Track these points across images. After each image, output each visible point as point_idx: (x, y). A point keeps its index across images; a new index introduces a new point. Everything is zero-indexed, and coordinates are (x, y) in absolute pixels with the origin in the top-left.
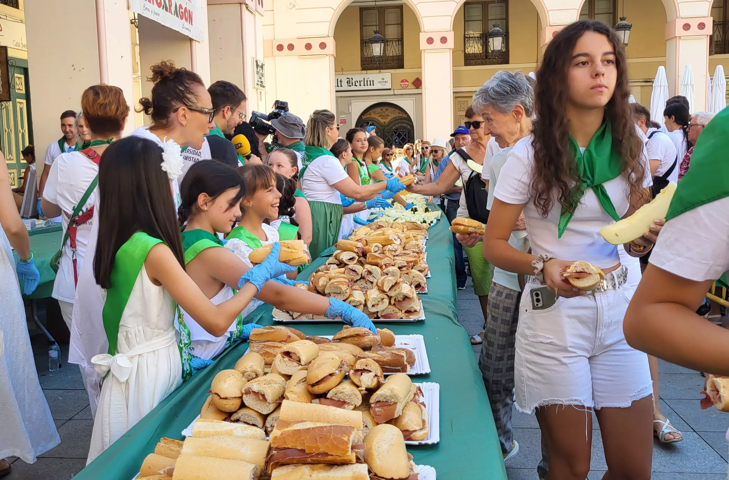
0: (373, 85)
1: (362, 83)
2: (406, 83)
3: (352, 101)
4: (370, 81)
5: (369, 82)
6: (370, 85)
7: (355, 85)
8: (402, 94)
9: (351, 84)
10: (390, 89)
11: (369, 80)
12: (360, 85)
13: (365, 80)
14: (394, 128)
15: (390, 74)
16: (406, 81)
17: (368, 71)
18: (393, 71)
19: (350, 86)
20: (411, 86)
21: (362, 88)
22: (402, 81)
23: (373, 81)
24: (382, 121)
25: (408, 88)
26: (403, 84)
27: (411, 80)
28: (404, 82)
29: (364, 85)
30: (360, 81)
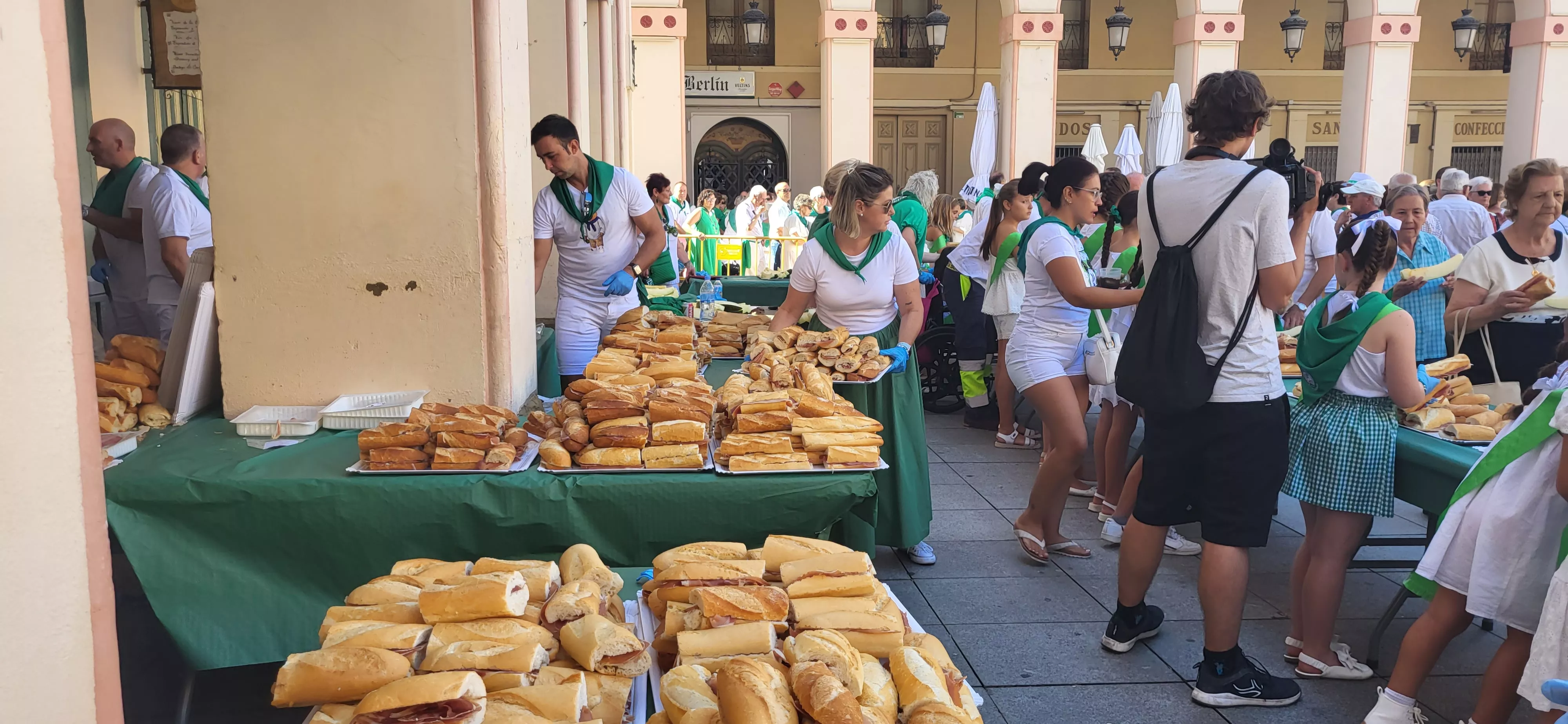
0: (727, 90)
1: (709, 85)
2: (778, 89)
3: (692, 114)
4: (722, 82)
5: (720, 85)
6: (722, 89)
7: (698, 88)
8: (771, 107)
9: (691, 87)
10: (752, 97)
11: (719, 81)
12: (706, 89)
13: (715, 81)
14: (751, 159)
15: (753, 73)
16: (779, 86)
17: (719, 67)
18: (758, 68)
19: (690, 89)
20: (786, 94)
21: (710, 93)
22: (772, 86)
23: (726, 83)
24: (734, 147)
25: (780, 97)
26: (773, 89)
27: (786, 84)
28: (775, 87)
29: (713, 89)
30: (706, 82)
